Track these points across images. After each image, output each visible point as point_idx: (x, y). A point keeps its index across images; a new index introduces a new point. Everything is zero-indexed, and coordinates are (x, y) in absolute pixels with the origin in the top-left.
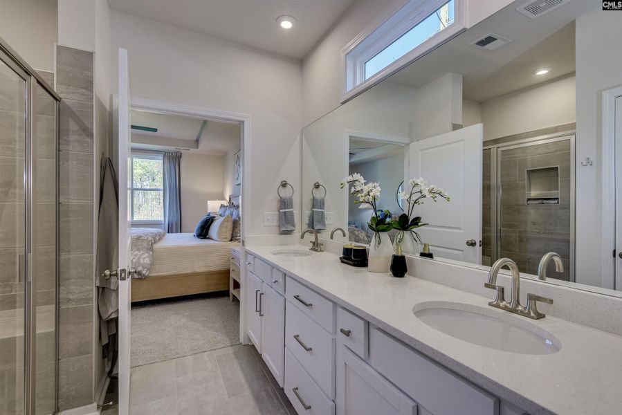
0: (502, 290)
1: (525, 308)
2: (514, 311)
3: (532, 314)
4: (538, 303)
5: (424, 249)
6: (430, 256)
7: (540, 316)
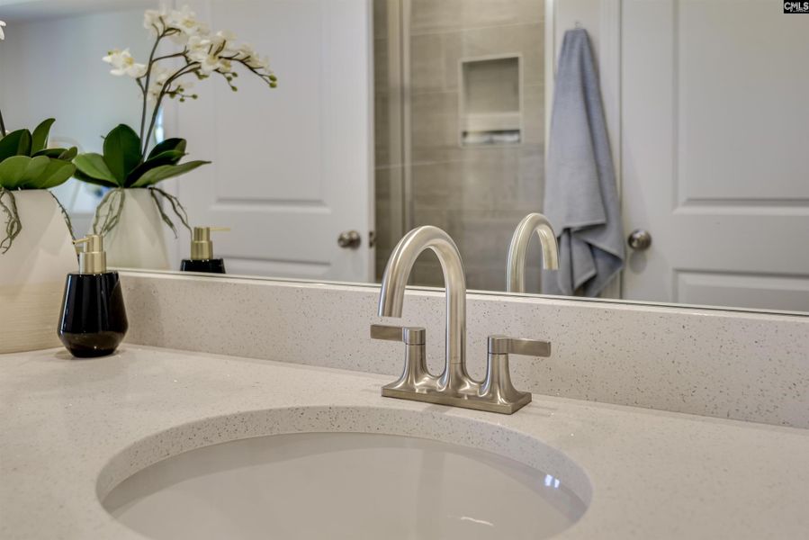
0: (420, 339)
1: (482, 383)
2: (450, 399)
3: (500, 400)
4: (514, 359)
5: (196, 247)
6: (215, 266)
7: (519, 401)
